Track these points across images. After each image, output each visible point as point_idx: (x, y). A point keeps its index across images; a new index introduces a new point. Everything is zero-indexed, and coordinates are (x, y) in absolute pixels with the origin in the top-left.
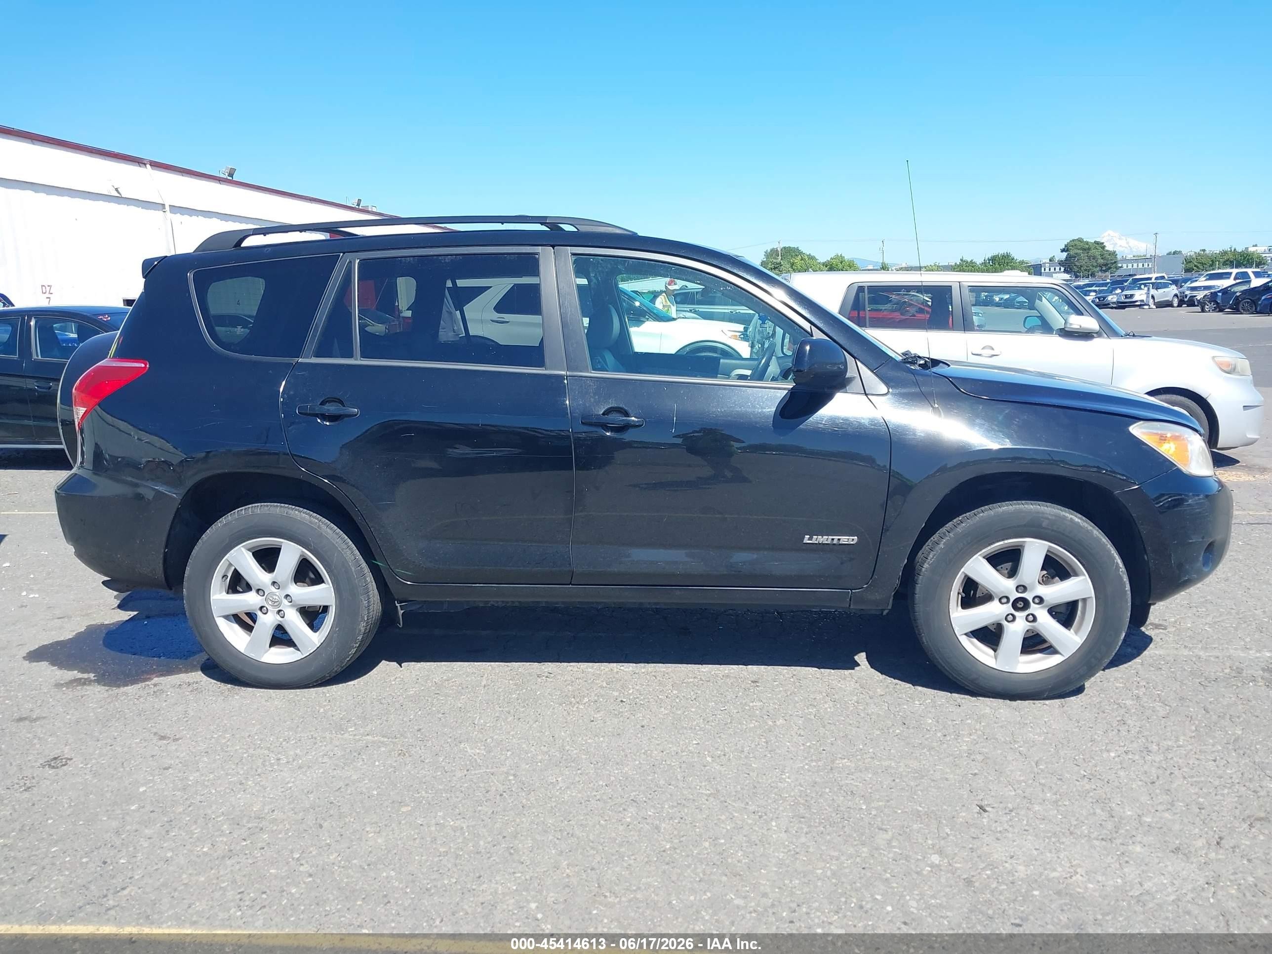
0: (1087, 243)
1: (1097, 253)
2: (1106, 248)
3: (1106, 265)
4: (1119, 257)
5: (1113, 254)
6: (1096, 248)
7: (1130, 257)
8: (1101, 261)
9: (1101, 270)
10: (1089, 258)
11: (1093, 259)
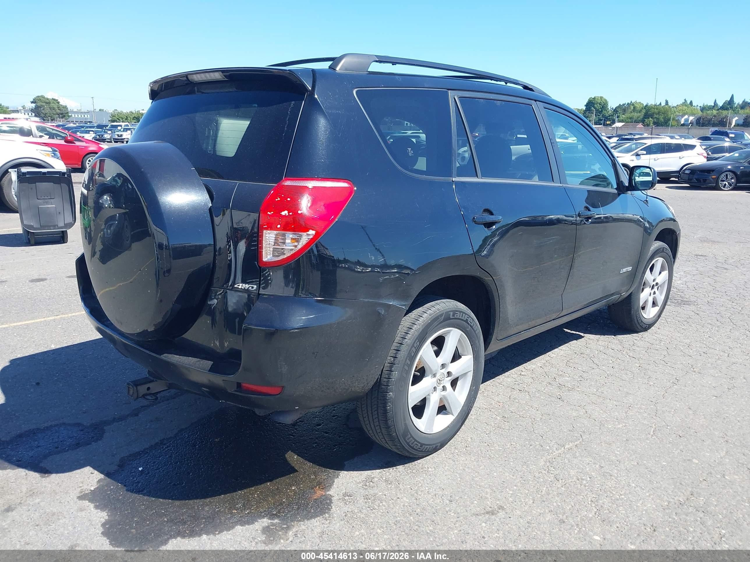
0: (48, 99)
1: (55, 106)
2: (60, 104)
3: (62, 114)
4: (69, 109)
5: (65, 107)
6: (53, 103)
7: (75, 110)
8: (58, 111)
9: (59, 117)
10: (50, 108)
11: (53, 109)
